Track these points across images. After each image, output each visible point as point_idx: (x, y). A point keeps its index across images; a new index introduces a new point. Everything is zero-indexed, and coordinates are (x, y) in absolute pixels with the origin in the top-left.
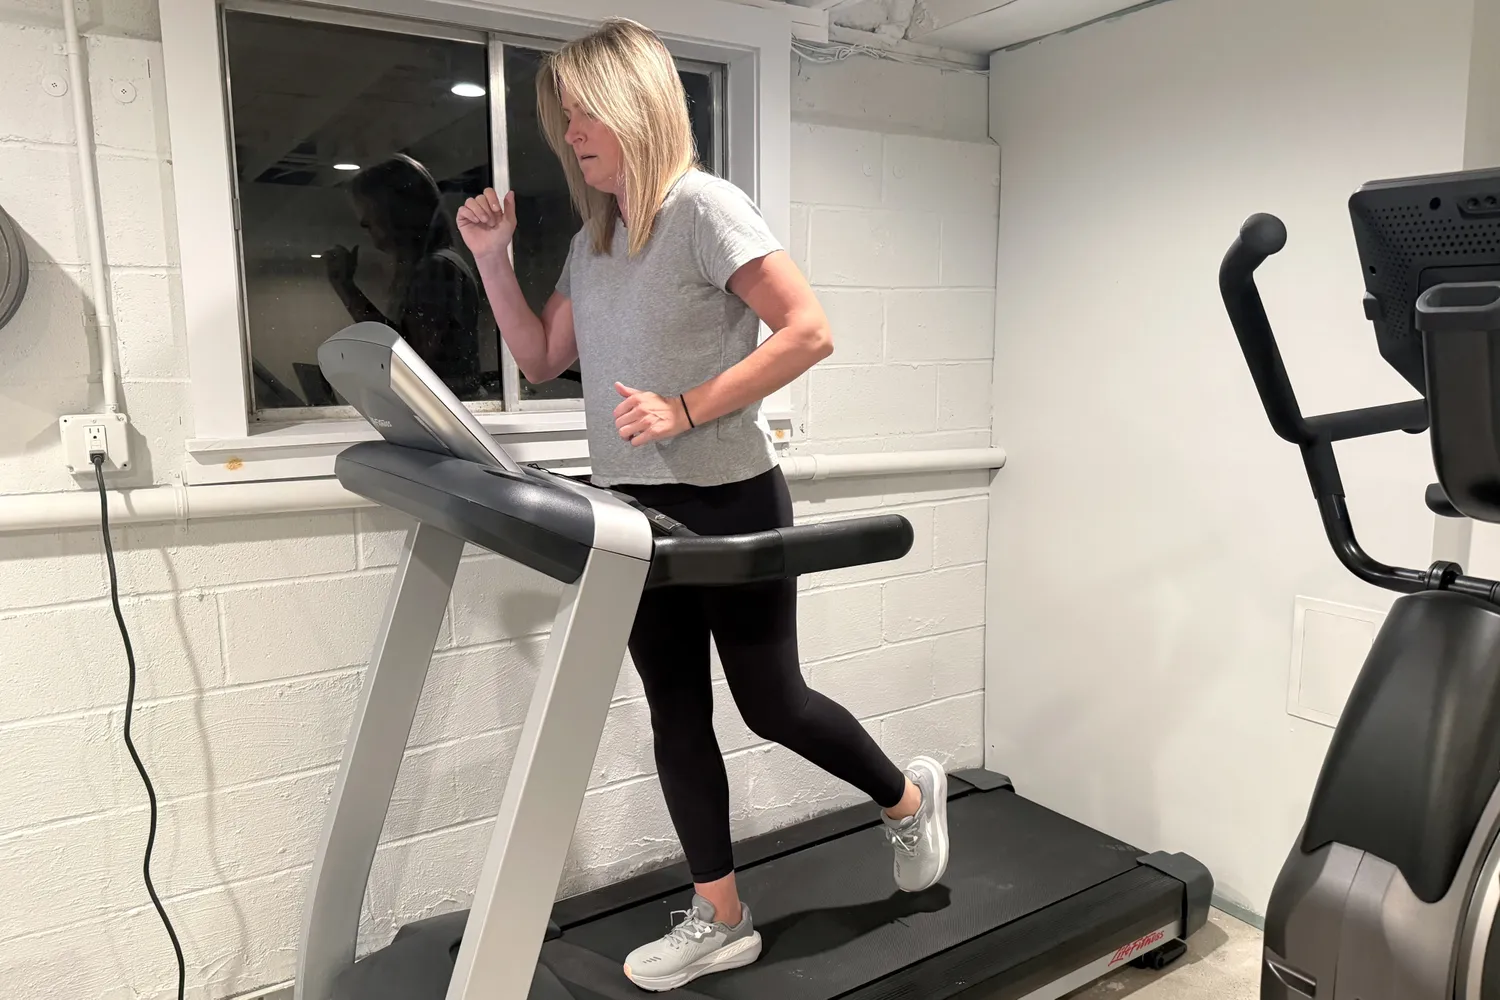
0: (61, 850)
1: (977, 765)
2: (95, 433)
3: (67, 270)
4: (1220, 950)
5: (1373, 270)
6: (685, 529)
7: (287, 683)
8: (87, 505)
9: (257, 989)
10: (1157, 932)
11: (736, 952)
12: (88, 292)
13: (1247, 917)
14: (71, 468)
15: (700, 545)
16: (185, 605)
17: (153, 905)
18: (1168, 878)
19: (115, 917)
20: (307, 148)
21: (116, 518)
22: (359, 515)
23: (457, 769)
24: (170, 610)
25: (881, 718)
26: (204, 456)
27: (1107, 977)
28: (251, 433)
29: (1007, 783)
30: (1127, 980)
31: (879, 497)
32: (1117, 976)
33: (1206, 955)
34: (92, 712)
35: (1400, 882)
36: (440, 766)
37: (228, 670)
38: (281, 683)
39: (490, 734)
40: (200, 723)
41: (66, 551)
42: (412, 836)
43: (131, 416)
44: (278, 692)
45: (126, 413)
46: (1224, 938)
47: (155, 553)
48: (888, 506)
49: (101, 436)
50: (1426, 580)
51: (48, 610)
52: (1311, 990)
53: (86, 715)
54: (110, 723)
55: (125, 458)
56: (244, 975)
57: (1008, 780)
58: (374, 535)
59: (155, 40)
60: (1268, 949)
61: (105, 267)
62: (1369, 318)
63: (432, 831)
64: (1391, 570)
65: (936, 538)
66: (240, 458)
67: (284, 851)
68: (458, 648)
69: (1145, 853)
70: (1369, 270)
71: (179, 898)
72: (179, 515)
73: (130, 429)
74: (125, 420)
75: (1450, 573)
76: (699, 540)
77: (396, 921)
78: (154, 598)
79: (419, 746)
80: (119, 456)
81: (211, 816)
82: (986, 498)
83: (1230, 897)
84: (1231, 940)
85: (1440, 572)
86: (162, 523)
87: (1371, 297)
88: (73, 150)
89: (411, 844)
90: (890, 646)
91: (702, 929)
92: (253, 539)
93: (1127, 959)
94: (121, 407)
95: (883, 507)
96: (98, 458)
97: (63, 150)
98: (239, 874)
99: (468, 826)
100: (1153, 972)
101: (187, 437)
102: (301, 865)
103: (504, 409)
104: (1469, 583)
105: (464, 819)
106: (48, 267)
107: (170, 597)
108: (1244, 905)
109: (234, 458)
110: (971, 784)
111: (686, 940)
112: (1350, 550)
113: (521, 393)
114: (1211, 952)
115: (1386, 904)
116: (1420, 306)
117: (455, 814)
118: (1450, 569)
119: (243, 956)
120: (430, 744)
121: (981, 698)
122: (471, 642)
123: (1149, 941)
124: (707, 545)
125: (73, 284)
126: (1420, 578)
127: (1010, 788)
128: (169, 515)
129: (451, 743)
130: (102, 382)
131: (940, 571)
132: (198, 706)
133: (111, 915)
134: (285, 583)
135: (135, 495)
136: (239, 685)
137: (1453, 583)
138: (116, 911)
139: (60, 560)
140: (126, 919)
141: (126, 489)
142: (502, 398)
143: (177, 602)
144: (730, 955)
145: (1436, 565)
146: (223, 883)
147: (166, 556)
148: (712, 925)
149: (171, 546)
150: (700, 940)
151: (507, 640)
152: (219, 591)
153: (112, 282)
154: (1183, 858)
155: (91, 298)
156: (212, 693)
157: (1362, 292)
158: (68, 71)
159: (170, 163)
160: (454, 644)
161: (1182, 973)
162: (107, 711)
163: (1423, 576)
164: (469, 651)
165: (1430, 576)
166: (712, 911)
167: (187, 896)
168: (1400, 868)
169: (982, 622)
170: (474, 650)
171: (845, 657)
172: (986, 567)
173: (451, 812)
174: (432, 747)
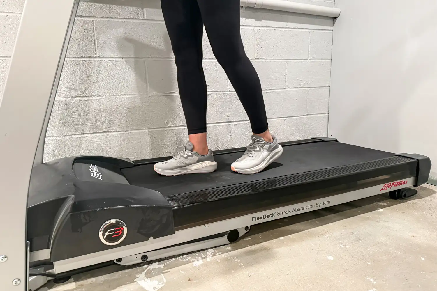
4: (434, 195)
10: (404, 180)
11: (203, 166)
23: (102, 109)
25: (284, 119)
31: (286, 23)
36: (94, 107)
39: (115, 97)
42: (84, 134)
48: (289, 28)
63: (92, 133)
65: (310, 45)
68: (99, 57)
79: (85, 96)
82: (332, 32)
89: (83, 137)
90: (289, 89)
91: (187, 154)
93: (389, 190)
95: (287, 28)
99: (108, 133)
100: (401, 199)
105: (106, 130)
111: (180, 157)
114: (428, 195)
117: (102, 128)
120: (89, 96)
121: (327, 117)
122: (105, 56)
123: (400, 184)
129: (98, 98)
131: (312, 60)
144: (201, 167)
148: (192, 152)
150: (186, 158)
151: (121, 57)
160: (98, 55)
161: (414, 201)
164: (104, 59)
166: (192, 147)
169: (329, 85)
170: (106, 59)
171: (270, 91)
172: (331, 62)
173: (99, 127)
174: (91, 98)
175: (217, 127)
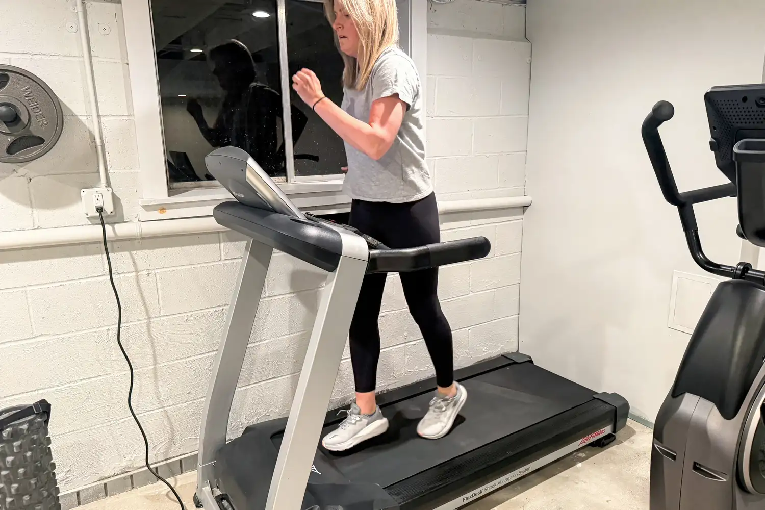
0: (88, 393)
1: (514, 350)
2: (97, 197)
3: (80, 118)
4: (632, 438)
5: (715, 128)
6: (382, 245)
7: (189, 314)
8: (96, 232)
9: (179, 456)
10: (602, 430)
12: (91, 129)
13: (645, 422)
14: (87, 214)
15: (391, 253)
16: (141, 280)
17: (132, 417)
18: (608, 405)
19: (113, 424)
20: (177, 42)
21: (109, 238)
22: (221, 234)
23: (269, 354)
24: (134, 282)
25: (469, 328)
26: (148, 208)
27: (578, 451)
28: (169, 196)
29: (529, 359)
30: (587, 452)
32: (582, 450)
33: (625, 441)
34: (100, 329)
35: (715, 411)
36: (261, 352)
37: (162, 308)
38: (186, 314)
40: (150, 334)
41: (86, 253)
43: (114, 189)
44: (186, 318)
45: (111, 187)
46: (634, 433)
47: (127, 253)
48: (474, 226)
49: (100, 198)
50: (735, 271)
51: (78, 281)
52: (674, 458)
53: (98, 330)
54: (108, 334)
55: (112, 209)
56: (173, 449)
57: (530, 357)
58: (229, 244)
59: (118, 3)
60: (655, 439)
61: (99, 116)
62: (712, 150)
63: (258, 383)
64: (718, 266)
65: (497, 241)
66: (165, 208)
67: (190, 392)
68: (269, 297)
69: (596, 393)
70: (713, 128)
71: (142, 414)
72: (138, 236)
73: (113, 194)
74: (111, 191)
75: (746, 267)
76: (390, 251)
77: (241, 425)
78: (126, 275)
79: (253, 343)
80: (109, 208)
81: (156, 377)
82: (522, 220)
83: (637, 413)
84: (637, 433)
85: (741, 267)
86: (129, 240)
87: (713, 140)
88: (81, 59)
89: (248, 389)
90: (473, 294)
92: (171, 247)
93: (587, 442)
94: (108, 185)
95: (471, 226)
96: (100, 210)
97: (77, 59)
98: (170, 403)
99: (275, 380)
100: (600, 448)
101: (140, 198)
102: (197, 399)
103: (287, 181)
104: (755, 273)
105: (273, 377)
106: (72, 117)
107: (134, 274)
108: (644, 417)
109: (162, 208)
110: (512, 360)
112: (700, 256)
113: (295, 173)
114: (627, 439)
115: (709, 420)
116: (735, 150)
117: (268, 375)
118: (746, 266)
119: (172, 440)
120: (257, 342)
121: (517, 318)
122: (275, 294)
123: (598, 434)
124: (394, 253)
125: (84, 126)
126: (732, 270)
127: (531, 362)
128: (134, 236)
129: (267, 341)
130: (99, 172)
131: (498, 257)
132: (149, 325)
133: (112, 422)
134: (187, 267)
135: (116, 226)
136: (167, 316)
137: (747, 272)
138: (114, 420)
139: (83, 257)
140: (119, 424)
141: (112, 224)
142: (286, 176)
143: (137, 276)
144: (371, 430)
145: (740, 264)
146: (162, 408)
147: (131, 255)
149: (134, 250)
151: (291, 293)
152: (156, 271)
153: (102, 124)
154: (615, 395)
155: (93, 132)
156: (154, 320)
157: (709, 138)
158: (78, 19)
159: (127, 64)
160: (268, 295)
161: (613, 449)
162: (107, 328)
163: (733, 268)
164: (274, 298)
165: (737, 269)
167: (146, 414)
168: (716, 404)
169: (518, 281)
170: (277, 298)
171: (452, 299)
172: (521, 255)
173: (266, 373)
174: (258, 343)
175: (394, 350)
